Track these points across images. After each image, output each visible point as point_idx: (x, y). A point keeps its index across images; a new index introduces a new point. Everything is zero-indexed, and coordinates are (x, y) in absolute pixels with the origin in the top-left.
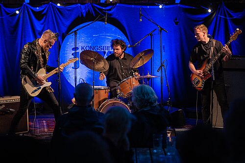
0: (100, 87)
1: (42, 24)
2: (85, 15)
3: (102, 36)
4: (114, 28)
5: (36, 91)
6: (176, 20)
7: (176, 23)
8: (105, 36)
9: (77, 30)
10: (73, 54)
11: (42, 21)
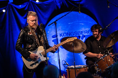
0: (80, 66)
2: (60, 7)
3: (76, 23)
5: (33, 64)
8: (79, 23)
9: (57, 20)
10: (53, 41)
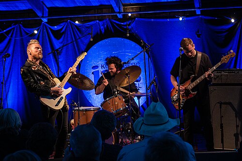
1: (61, 43)
3: (121, 52)
4: (133, 44)
5: (59, 102)
6: (198, 32)
7: (199, 36)
8: (125, 52)
10: (93, 73)
11: (61, 40)
